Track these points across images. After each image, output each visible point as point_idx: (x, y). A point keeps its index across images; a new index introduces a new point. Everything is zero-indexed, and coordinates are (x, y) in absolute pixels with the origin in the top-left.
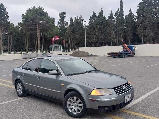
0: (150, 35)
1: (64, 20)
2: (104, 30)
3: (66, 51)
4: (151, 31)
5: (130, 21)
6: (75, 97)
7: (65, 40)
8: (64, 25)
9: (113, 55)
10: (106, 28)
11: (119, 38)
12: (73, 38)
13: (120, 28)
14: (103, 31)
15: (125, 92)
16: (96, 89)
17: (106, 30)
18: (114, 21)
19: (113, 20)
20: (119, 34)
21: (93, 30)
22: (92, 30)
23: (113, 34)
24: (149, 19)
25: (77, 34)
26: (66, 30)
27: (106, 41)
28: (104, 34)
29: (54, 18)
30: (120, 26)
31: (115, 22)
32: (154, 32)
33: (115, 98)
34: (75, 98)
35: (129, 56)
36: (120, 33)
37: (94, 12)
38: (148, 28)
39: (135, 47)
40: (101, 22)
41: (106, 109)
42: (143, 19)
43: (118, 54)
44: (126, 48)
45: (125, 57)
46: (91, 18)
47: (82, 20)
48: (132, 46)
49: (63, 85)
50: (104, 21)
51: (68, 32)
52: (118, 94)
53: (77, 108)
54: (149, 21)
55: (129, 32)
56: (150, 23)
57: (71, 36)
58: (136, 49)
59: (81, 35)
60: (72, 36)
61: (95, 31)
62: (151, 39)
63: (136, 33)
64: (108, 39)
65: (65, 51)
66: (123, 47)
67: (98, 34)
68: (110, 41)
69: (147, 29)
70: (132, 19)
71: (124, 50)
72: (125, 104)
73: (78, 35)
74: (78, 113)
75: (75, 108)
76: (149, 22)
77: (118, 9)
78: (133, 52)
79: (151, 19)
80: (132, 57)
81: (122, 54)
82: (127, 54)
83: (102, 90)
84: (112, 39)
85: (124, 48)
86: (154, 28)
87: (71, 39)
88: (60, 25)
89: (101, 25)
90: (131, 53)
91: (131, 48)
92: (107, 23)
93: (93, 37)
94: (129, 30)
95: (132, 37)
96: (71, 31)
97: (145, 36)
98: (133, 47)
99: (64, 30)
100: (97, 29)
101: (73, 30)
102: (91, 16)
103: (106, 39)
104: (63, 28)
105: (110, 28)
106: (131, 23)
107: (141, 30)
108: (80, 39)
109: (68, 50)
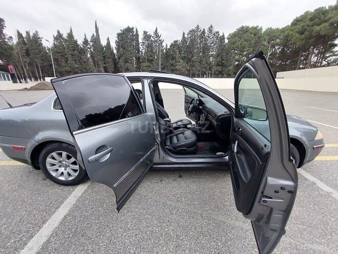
1: (4, 32)
3: (21, 82)
7: (14, 65)
8: (6, 40)
10: (81, 55)
11: (99, 69)
12: (30, 64)
13: (99, 58)
14: (78, 59)
17: (82, 58)
18: (90, 48)
20: (98, 65)
21: (63, 56)
22: (61, 55)
23: (91, 64)
25: (36, 57)
26: (12, 50)
28: (80, 62)
36: (100, 64)
37: (58, 32)
46: (56, 39)
47: (39, 38)
51: (17, 54)
57: (25, 60)
59: (43, 60)
64: (86, 69)
65: (18, 81)
67: (72, 62)
73: (38, 60)
77: (94, 35)
87: (27, 64)
92: (82, 49)
93: (63, 64)
96: (24, 51)
99: (9, 48)
101: (27, 50)
102: (55, 36)
108: (42, 65)
109: (23, 81)
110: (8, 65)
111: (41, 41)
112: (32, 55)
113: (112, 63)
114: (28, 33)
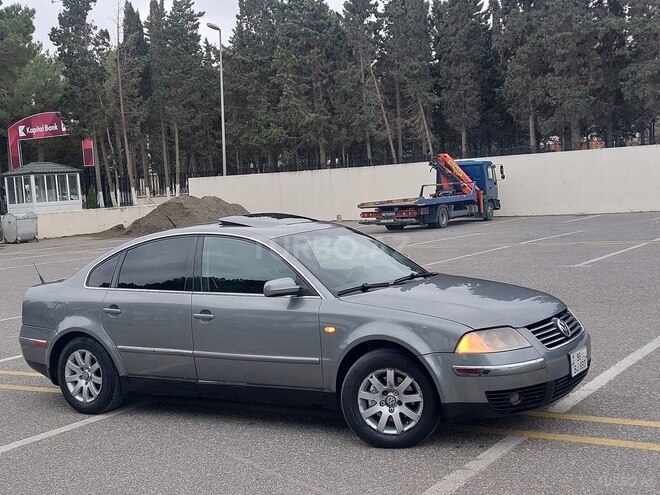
0: (568, 104)
1: (88, 20)
2: (324, 77)
3: (108, 204)
4: (573, 80)
5: (459, 25)
6: (388, 371)
7: (98, 138)
8: (90, 48)
9: (390, 217)
10: (335, 67)
11: (408, 122)
12: (149, 126)
13: (411, 68)
14: (319, 84)
15: (567, 339)
16: (475, 330)
17: (335, 77)
18: (376, 27)
19: (369, 19)
20: (406, 101)
21: (263, 78)
22: (256, 78)
23: (372, 101)
24: (559, 16)
25: (170, 97)
26: (102, 80)
27: (336, 140)
28: (326, 98)
29: (27, 9)
30: (411, 55)
31: (382, 33)
32: (586, 84)
33: (542, 359)
34: (390, 374)
35: (472, 215)
36: (412, 95)
38: (557, 66)
39: (497, 170)
40: (306, 34)
41: (515, 399)
42: (529, 19)
43: (416, 207)
44: (453, 178)
45: (450, 224)
46: (247, 8)
47: (192, 17)
48: (480, 165)
49: (331, 330)
50: (320, 29)
51: (115, 91)
52: (549, 346)
53: (397, 410)
54: (560, 30)
55: (463, 88)
56: (564, 39)
57: (135, 113)
58: (503, 177)
59: (193, 106)
60: (142, 113)
61: (273, 80)
62: (575, 123)
63: (497, 90)
64: (348, 127)
65: (101, 201)
66: (434, 171)
67: (293, 101)
68: (361, 139)
69: (552, 70)
70: (470, 16)
71: (445, 184)
72: (570, 382)
73: (174, 108)
74: (406, 429)
75: (391, 411)
76: (558, 35)
78: (490, 195)
79: (570, 18)
80: (486, 224)
81: (437, 205)
82: (458, 206)
83: (493, 333)
84: (372, 126)
85: (443, 173)
86: (585, 65)
87: (138, 129)
88: (64, 47)
89: (309, 47)
90: (479, 204)
91: (478, 174)
92: (340, 35)
93: (262, 114)
94: (458, 79)
95: (477, 116)
96: (135, 80)
97: (546, 110)
98: (490, 169)
99: (93, 76)
100: (283, 71)
101: (146, 75)
103: (340, 129)
104: (85, 63)
105: (356, 63)
106: (469, 37)
107: (523, 74)
108: (186, 128)
109: (116, 196)
110: (82, 138)
111: (196, 26)
112: (159, 92)
113: (471, 84)
114: (156, 9)
